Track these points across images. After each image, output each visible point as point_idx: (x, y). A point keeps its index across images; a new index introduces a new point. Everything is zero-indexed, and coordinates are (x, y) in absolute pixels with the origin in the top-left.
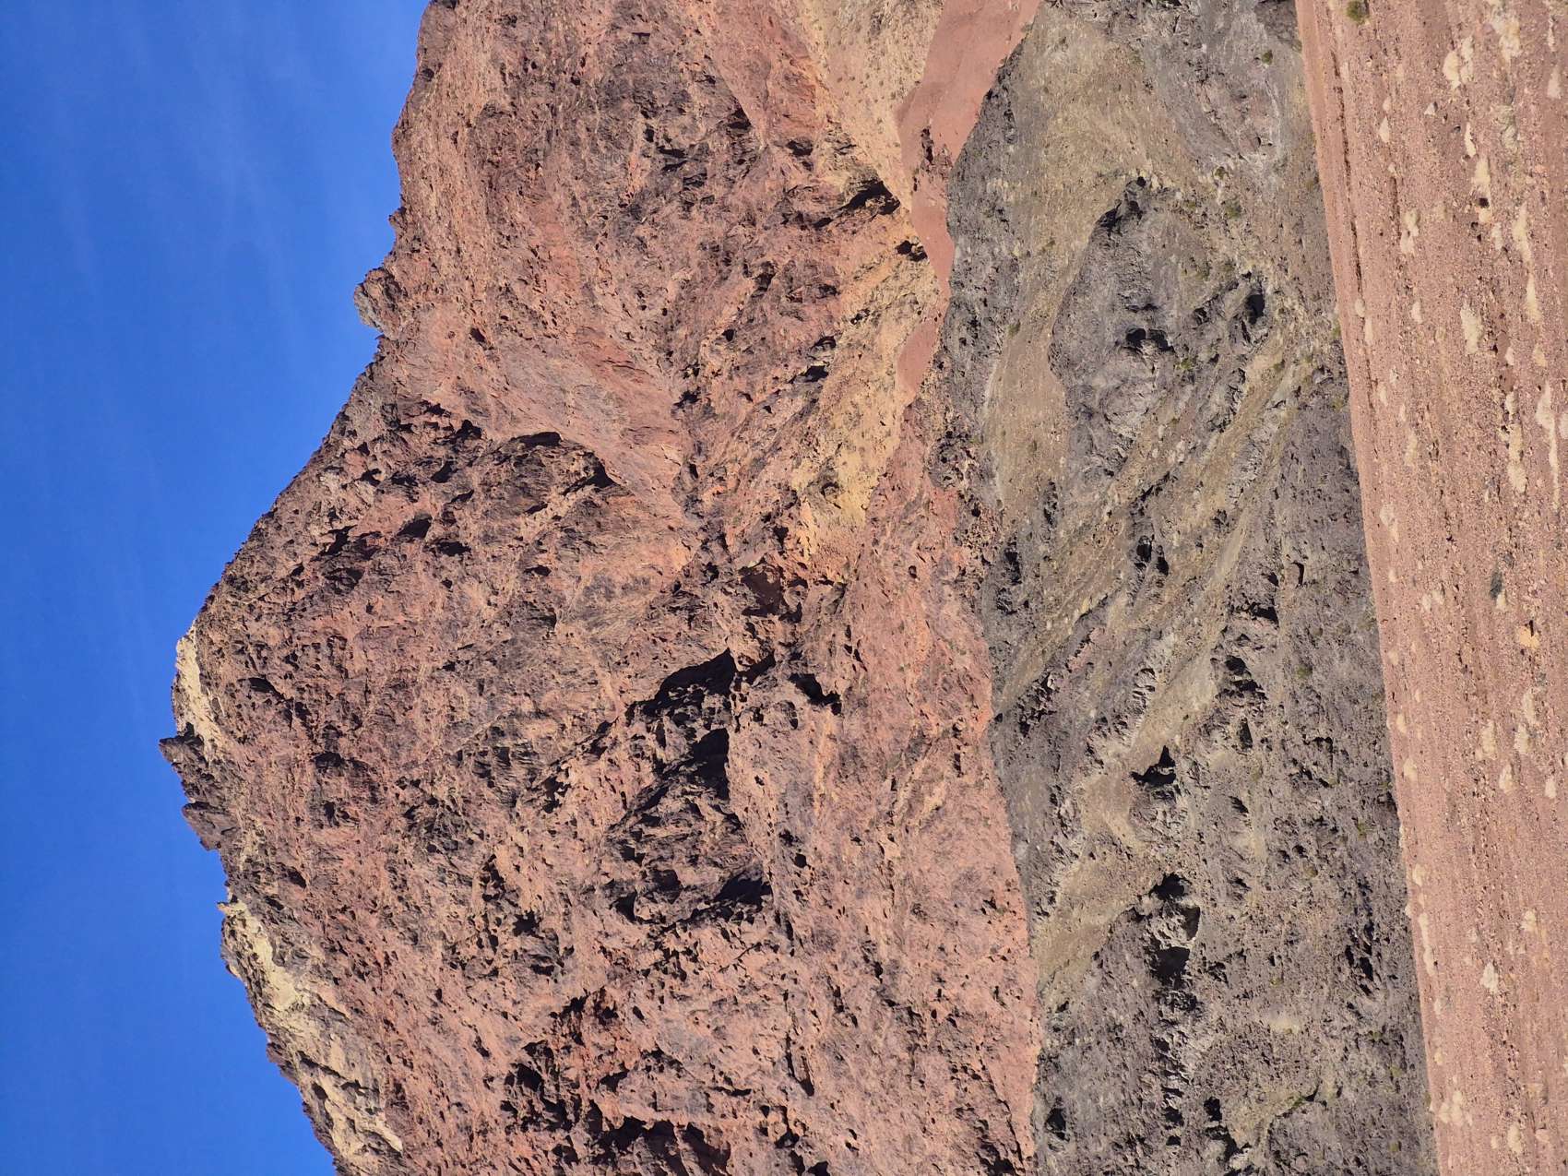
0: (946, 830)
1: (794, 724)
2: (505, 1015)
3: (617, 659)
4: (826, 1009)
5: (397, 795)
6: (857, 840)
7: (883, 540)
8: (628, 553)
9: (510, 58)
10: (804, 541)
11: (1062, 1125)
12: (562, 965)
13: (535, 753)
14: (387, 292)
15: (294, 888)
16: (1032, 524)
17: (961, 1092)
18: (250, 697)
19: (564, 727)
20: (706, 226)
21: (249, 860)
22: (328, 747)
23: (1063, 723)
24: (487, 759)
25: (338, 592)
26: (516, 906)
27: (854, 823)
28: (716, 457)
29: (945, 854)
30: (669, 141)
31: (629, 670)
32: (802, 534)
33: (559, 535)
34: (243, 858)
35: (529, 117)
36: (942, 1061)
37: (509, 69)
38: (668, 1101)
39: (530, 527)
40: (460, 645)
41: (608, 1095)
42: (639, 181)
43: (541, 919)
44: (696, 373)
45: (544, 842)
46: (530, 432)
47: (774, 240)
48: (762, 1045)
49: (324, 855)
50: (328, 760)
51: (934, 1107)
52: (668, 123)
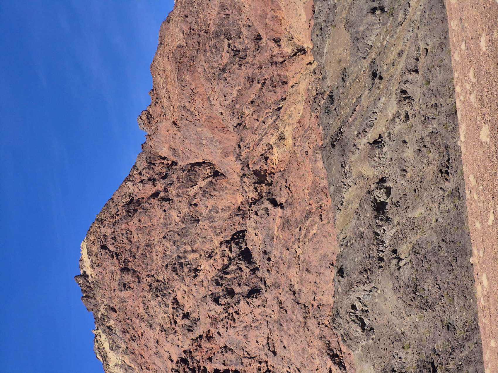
0: (317, 241)
1: (268, 214)
2: (178, 346)
3: (219, 232)
4: (276, 308)
5: (147, 280)
6: (288, 249)
7: (297, 144)
8: (223, 198)
9: (186, 29)
10: (274, 160)
11: (343, 273)
12: (196, 324)
13: (192, 264)
14: (148, 117)
15: (113, 313)
16: (338, 84)
17: (321, 331)
18: (100, 251)
19: (201, 255)
20: (246, 71)
21: (102, 314)
22: (125, 265)
23: (346, 141)
24: (176, 266)
25: (130, 216)
26: (183, 310)
27: (287, 244)
28: (247, 141)
29: (316, 249)
30: (235, 47)
31: (223, 235)
32: (273, 158)
33: (201, 193)
34: (100, 313)
35: (191, 46)
36: (315, 321)
37: (185, 32)
38: (229, 363)
39: (191, 191)
40: (168, 231)
41: (209, 363)
42: (226, 61)
43: (191, 314)
44: (242, 117)
45: (192, 288)
46: (193, 162)
47: (267, 71)
48: (259, 340)
49: (122, 301)
50: (125, 270)
51: (312, 337)
52: (235, 41)
